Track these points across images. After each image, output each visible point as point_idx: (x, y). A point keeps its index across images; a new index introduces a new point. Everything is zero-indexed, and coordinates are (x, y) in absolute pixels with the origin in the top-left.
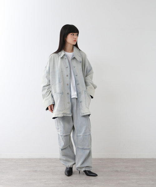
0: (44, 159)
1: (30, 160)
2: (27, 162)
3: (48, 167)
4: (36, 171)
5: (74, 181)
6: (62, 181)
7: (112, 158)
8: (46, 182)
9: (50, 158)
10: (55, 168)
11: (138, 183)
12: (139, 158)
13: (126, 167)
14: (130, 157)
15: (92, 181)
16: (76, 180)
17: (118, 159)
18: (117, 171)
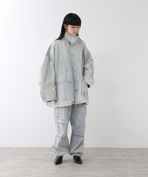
0: (42, 148)
1: (28, 149)
2: (25, 151)
3: (46, 155)
4: (34, 159)
5: (71, 168)
6: (60, 168)
7: (109, 148)
8: (44, 169)
9: (48, 148)
10: (53, 156)
11: (135, 170)
12: (135, 147)
13: (123, 156)
14: (127, 147)
15: (90, 168)
16: (73, 167)
17: (115, 149)
18: (114, 160)
